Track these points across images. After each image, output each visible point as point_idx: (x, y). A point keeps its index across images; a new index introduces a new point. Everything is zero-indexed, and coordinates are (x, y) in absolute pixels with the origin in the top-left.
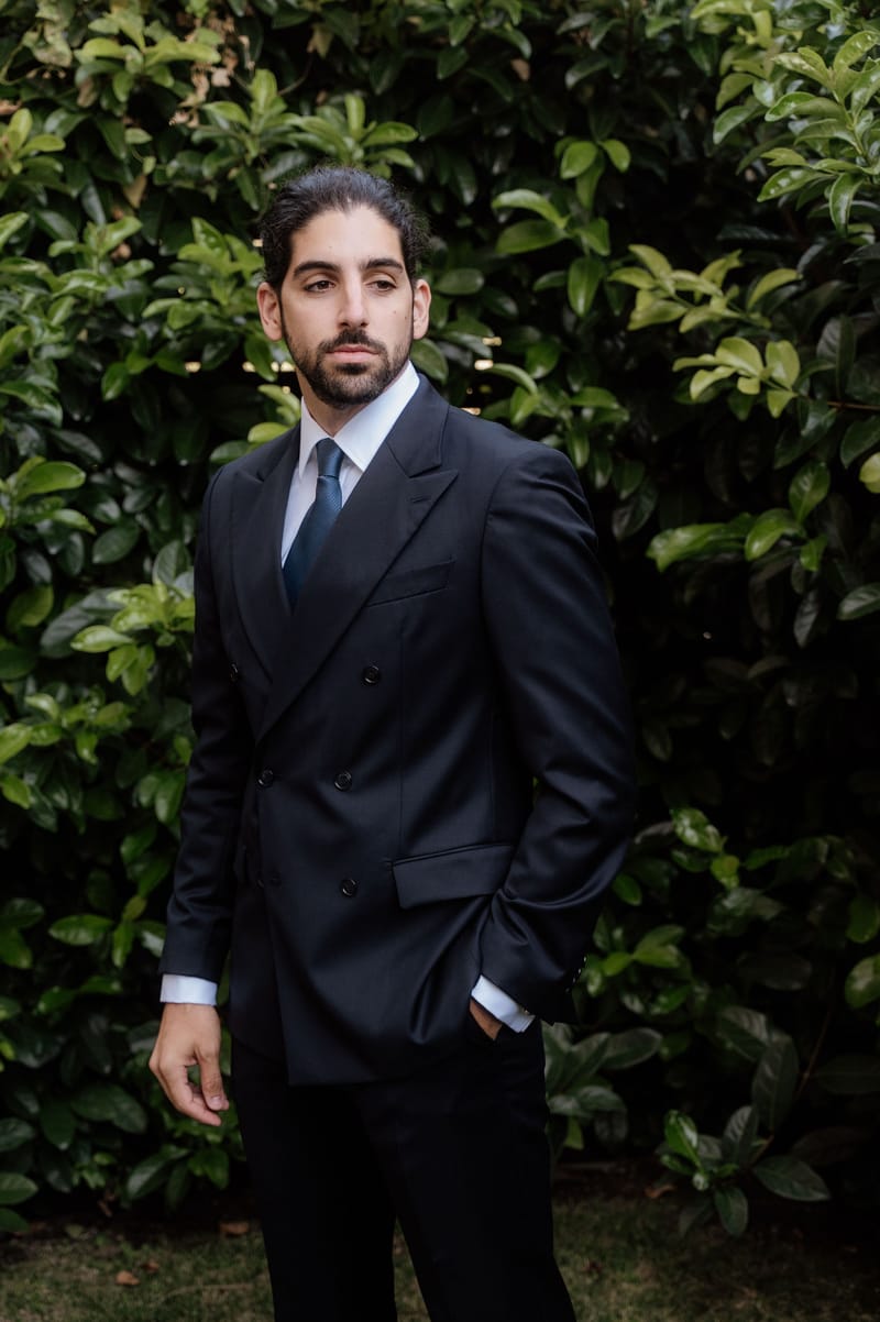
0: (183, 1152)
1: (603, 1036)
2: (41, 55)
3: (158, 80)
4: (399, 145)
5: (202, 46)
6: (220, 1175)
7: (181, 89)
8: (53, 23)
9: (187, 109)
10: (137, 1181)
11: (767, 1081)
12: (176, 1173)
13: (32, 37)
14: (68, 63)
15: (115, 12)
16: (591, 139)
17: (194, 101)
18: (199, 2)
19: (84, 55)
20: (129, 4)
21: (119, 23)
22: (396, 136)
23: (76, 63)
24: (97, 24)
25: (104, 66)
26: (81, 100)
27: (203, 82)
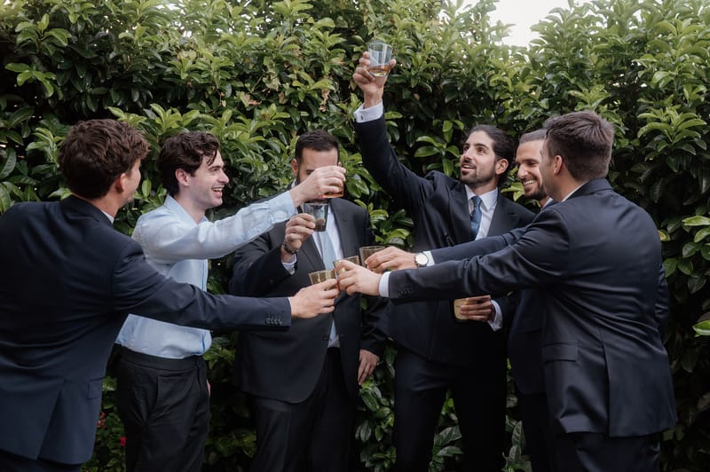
1: (450, 429)
2: (268, 85)
3: (313, 95)
4: (392, 120)
5: (327, 84)
7: (320, 99)
8: (273, 75)
9: (323, 105)
11: (517, 437)
13: (265, 80)
14: (277, 89)
15: (295, 72)
16: (449, 120)
17: (324, 102)
18: (327, 70)
19: (287, 86)
20: (300, 70)
21: (298, 76)
22: (394, 116)
23: (281, 88)
24: (290, 76)
25: (293, 90)
26: (280, 101)
27: (326, 96)
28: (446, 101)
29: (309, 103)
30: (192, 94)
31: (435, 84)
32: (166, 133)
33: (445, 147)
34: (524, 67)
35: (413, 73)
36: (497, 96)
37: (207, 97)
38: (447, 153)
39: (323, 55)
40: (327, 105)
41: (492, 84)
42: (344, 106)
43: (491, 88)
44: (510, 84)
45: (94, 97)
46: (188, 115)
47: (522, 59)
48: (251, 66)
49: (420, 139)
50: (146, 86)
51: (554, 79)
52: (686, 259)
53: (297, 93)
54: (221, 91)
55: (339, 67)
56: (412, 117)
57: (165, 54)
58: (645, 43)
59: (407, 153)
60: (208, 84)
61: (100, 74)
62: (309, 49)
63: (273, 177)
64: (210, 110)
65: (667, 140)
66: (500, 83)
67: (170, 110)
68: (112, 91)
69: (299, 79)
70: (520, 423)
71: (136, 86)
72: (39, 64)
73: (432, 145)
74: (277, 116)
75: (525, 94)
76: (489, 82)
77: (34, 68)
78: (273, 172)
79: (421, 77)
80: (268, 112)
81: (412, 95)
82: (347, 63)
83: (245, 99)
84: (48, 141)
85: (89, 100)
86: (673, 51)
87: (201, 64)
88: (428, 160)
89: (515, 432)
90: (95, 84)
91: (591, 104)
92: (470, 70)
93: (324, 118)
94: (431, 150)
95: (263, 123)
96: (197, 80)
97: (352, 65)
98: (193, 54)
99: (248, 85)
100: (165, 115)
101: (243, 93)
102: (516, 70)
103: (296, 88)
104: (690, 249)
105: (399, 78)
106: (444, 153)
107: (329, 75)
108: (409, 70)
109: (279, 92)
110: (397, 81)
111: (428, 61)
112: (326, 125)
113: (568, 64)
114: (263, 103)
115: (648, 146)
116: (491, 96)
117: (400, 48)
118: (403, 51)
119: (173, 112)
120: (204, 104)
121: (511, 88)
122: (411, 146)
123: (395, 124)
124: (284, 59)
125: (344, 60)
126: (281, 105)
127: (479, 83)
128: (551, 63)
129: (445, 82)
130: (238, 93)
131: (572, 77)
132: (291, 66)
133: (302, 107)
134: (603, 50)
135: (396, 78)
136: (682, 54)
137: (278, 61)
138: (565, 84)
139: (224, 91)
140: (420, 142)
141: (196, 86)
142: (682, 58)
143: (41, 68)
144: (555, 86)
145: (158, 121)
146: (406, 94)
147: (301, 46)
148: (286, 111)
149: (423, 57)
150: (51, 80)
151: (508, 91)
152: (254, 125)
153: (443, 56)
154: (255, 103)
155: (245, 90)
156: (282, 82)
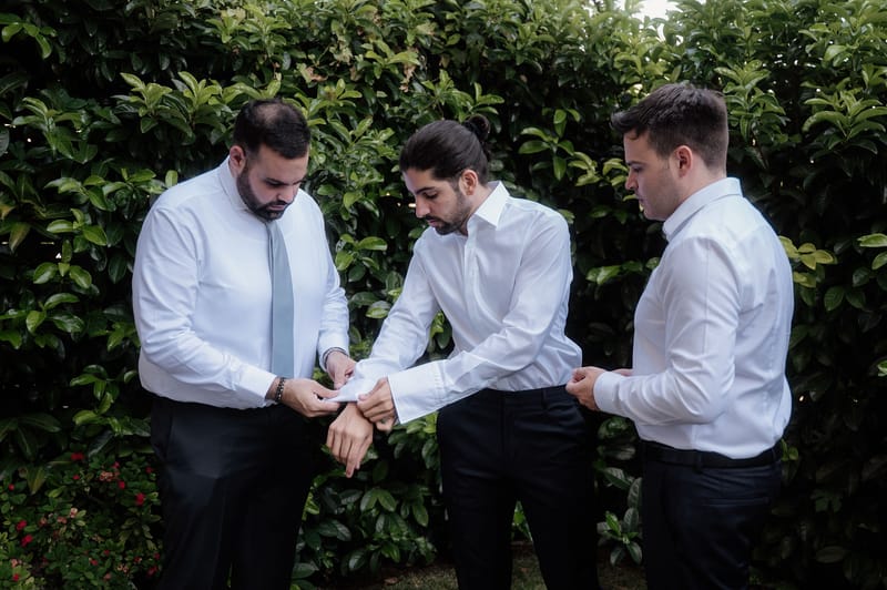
0: (377, 547)
2: (336, 57)
3: (393, 71)
4: (492, 106)
5: (411, 58)
6: (395, 555)
7: (401, 77)
8: (343, 43)
9: (405, 84)
10: (353, 563)
11: (634, 498)
12: (373, 557)
13: (332, 49)
14: (348, 61)
15: (371, 41)
16: (562, 108)
17: (406, 81)
18: (410, 39)
19: (360, 58)
20: (377, 38)
21: (375, 46)
22: (495, 101)
23: (353, 61)
24: (364, 46)
25: (367, 64)
26: (352, 78)
27: (410, 73)
28: (560, 84)
29: (388, 80)
30: (238, 64)
31: (547, 63)
32: (200, 110)
33: (556, 141)
34: (657, 44)
35: (519, 47)
36: (623, 79)
37: (258, 68)
38: (560, 149)
39: (406, 21)
40: (410, 85)
41: (617, 66)
42: (431, 86)
43: (615, 70)
44: (639, 64)
45: (111, 62)
46: (229, 89)
47: (654, 34)
48: (316, 33)
49: (525, 131)
50: (179, 52)
51: (696, 55)
52: (857, 288)
53: (372, 68)
54: (275, 61)
55: (426, 36)
56: (517, 104)
57: (205, 13)
58: (815, 10)
59: (509, 149)
60: (260, 52)
61: (117, 33)
62: (388, 13)
63: (334, 171)
64: (261, 85)
65: (839, 134)
66: (628, 63)
67: (204, 81)
68: (134, 56)
69: (376, 50)
70: (639, 480)
71: (166, 50)
72: (35, 16)
73: (542, 140)
74: (344, 96)
75: (658, 77)
76: (613, 62)
77: (28, 20)
78: (334, 165)
79: (529, 53)
80: (334, 89)
81: (517, 76)
82: (437, 33)
83: (307, 73)
84: (41, 116)
85: (104, 67)
86: (853, 19)
87: (251, 26)
88: (535, 157)
89: (631, 491)
90: (111, 45)
91: (744, 85)
92: (591, 46)
93: (407, 101)
94: (540, 145)
95: (327, 103)
96: (244, 45)
97: (444, 36)
98: (241, 14)
99: (312, 57)
100: (197, 87)
101: (304, 65)
102: (647, 47)
103: (371, 60)
104: (862, 276)
105: (502, 54)
106: (555, 150)
107: (414, 46)
108: (515, 44)
109: (351, 66)
110: (499, 57)
111: (538, 34)
112: (409, 110)
113: (715, 36)
114: (330, 79)
115: (815, 143)
116: (616, 80)
117: (503, 15)
118: (507, 19)
119: (209, 83)
120: (253, 77)
121: (640, 70)
122: (515, 139)
123: (495, 111)
124: (357, 23)
125: (435, 30)
126: (353, 82)
127: (600, 63)
128: (693, 34)
129: (559, 61)
130: (298, 65)
131: (719, 53)
132: (365, 34)
133: (379, 85)
134: (760, 19)
135: (498, 53)
136: (864, 24)
137: (350, 26)
138: (709, 62)
139: (281, 63)
140: (526, 135)
141: (245, 55)
142: (864, 29)
143: (38, 21)
144: (697, 65)
145: (187, 94)
146: (509, 74)
147: (380, 8)
148: (358, 89)
149: (532, 27)
150: (49, 36)
151: (636, 74)
152: (315, 104)
153: (557, 27)
154: (319, 78)
155: (308, 62)
156: (354, 53)
